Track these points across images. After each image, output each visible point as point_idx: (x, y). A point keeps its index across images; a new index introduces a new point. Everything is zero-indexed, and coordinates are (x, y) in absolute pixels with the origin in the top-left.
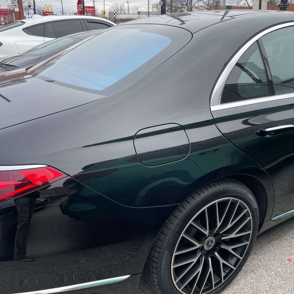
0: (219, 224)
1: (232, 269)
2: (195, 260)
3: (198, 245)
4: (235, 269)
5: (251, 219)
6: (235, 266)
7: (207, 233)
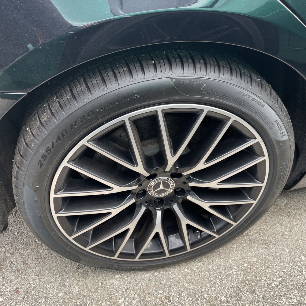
0: (201, 165)
1: (163, 253)
2: (117, 189)
3: (140, 169)
4: (168, 255)
5: (253, 204)
6: (171, 252)
7: (172, 160)
